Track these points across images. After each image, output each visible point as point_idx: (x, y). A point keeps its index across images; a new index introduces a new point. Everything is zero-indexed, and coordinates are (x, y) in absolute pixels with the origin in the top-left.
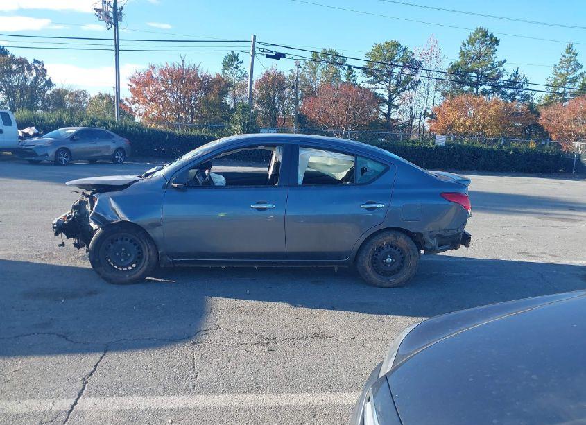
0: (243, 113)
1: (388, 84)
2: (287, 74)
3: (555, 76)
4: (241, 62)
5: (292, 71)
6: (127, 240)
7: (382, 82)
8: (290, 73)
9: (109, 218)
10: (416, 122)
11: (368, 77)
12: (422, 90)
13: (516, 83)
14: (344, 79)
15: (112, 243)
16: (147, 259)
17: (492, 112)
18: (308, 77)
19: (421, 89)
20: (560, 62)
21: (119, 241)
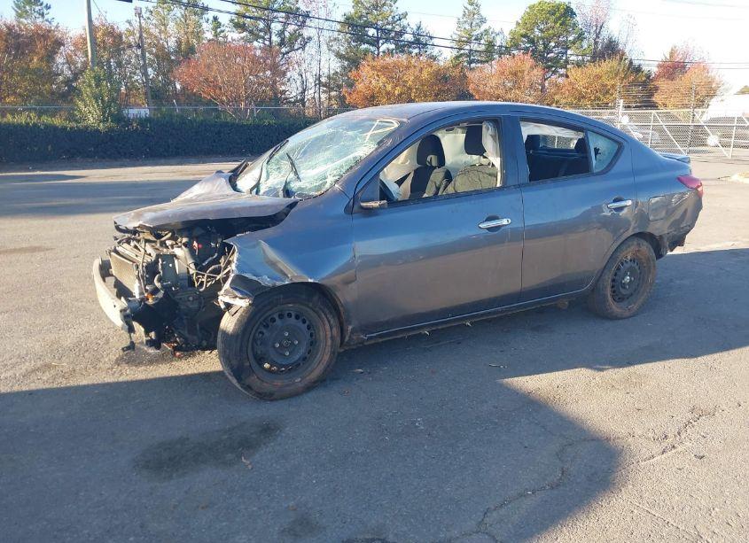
0: (97, 86)
1: (267, 43)
2: (122, 27)
3: (459, 33)
4: (48, 7)
5: (129, 22)
6: (289, 315)
7: (260, 41)
8: (127, 26)
9: (266, 281)
10: (310, 94)
11: (240, 33)
12: (313, 51)
13: (420, 42)
14: (209, 35)
15: (266, 326)
16: (329, 342)
17: (425, 75)
18: (155, 31)
19: (311, 48)
20: (464, 15)
21: (278, 322)
